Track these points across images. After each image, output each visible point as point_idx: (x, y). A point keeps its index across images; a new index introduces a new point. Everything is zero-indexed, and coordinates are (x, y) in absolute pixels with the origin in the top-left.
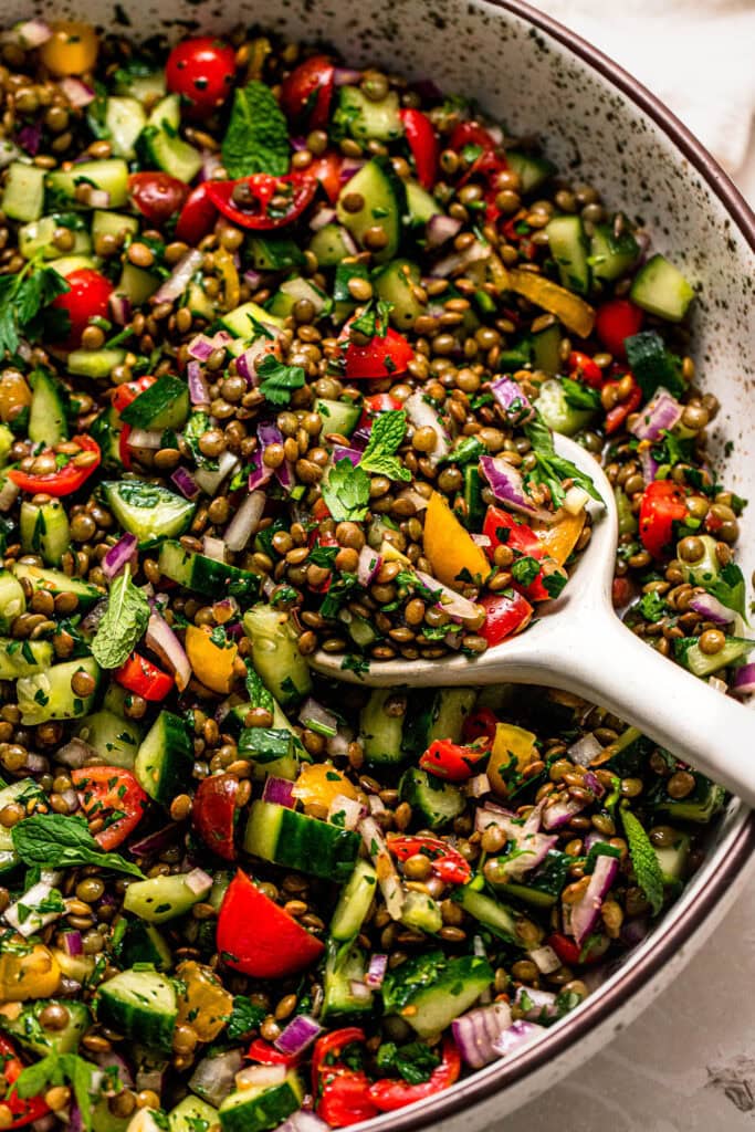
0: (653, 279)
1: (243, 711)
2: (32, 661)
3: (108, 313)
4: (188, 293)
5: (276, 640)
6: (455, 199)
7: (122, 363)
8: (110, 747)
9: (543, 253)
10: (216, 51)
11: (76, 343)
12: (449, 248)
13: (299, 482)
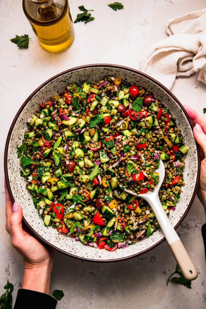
0: (182, 148)
1: (106, 191)
2: (82, 174)
3: (109, 124)
4: (120, 126)
5: (115, 183)
6: (161, 123)
7: (109, 131)
8: (89, 187)
9: (169, 136)
10: (137, 90)
11: (104, 126)
12: (158, 129)
13: (125, 162)
